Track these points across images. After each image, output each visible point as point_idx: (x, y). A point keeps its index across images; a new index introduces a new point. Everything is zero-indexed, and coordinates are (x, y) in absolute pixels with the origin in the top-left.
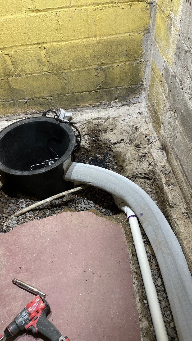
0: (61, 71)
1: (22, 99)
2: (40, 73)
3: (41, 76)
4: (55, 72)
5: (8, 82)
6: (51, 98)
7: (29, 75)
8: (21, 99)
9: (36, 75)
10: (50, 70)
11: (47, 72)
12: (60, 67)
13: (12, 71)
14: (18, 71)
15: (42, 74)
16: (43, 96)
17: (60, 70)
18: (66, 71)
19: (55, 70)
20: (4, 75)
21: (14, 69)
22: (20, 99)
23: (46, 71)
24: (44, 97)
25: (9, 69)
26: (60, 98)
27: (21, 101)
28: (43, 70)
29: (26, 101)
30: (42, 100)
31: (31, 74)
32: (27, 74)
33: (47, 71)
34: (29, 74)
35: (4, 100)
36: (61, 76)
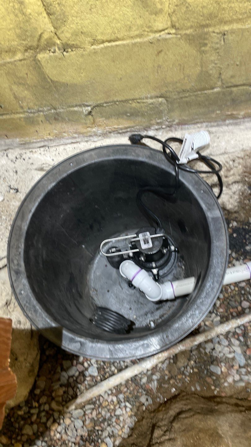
0: (211, 29)
1: (80, 106)
2: (140, 36)
3: (141, 45)
4: (188, 32)
5: (37, 65)
6: (160, 100)
7: (102, 46)
8: (76, 106)
9: (125, 42)
10: (173, 26)
11: (163, 32)
12: (211, 16)
13: (46, 36)
14: (66, 34)
15: (146, 39)
16: (137, 97)
17: (207, 26)
18: (226, 28)
19: (191, 27)
20: (22, 49)
21: (52, 29)
22: (73, 106)
23: (160, 28)
24: (140, 99)
25: (36, 29)
26: (186, 99)
27: (76, 109)
28: (149, 27)
29: (89, 109)
30: (134, 105)
31: (109, 41)
32: (95, 42)
33: (163, 30)
34: (103, 42)
35: (29, 109)
36: (205, 45)
